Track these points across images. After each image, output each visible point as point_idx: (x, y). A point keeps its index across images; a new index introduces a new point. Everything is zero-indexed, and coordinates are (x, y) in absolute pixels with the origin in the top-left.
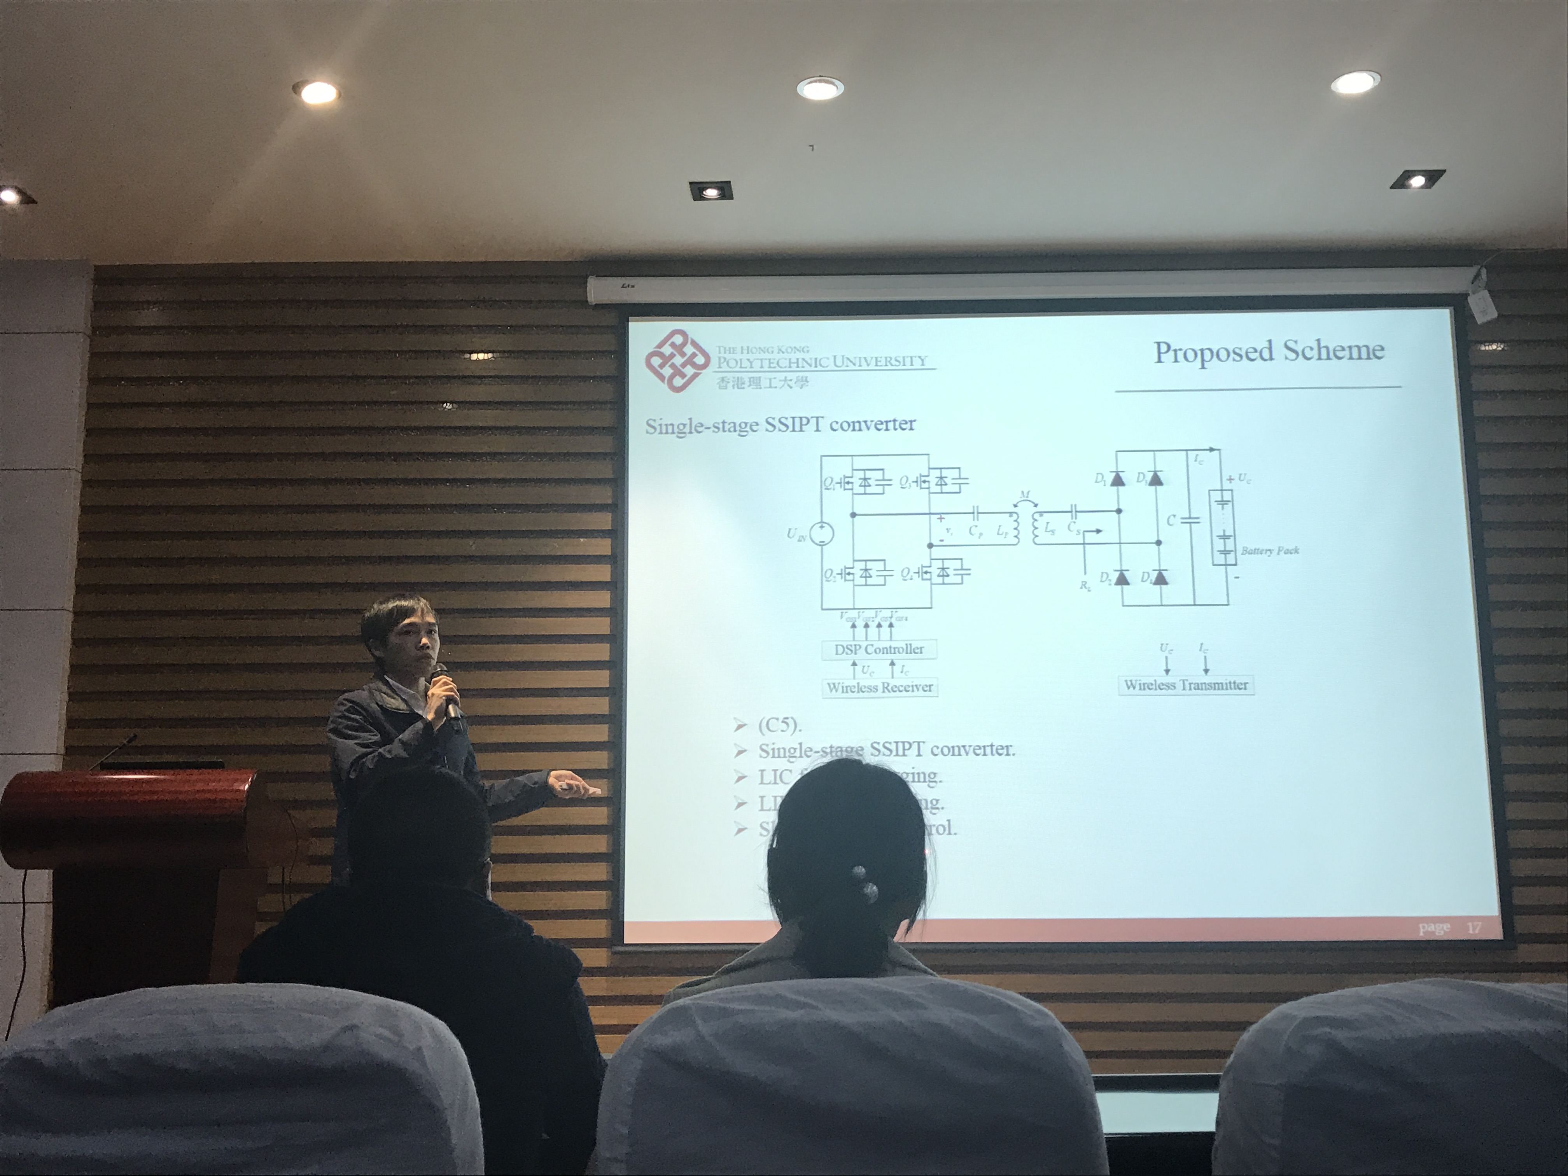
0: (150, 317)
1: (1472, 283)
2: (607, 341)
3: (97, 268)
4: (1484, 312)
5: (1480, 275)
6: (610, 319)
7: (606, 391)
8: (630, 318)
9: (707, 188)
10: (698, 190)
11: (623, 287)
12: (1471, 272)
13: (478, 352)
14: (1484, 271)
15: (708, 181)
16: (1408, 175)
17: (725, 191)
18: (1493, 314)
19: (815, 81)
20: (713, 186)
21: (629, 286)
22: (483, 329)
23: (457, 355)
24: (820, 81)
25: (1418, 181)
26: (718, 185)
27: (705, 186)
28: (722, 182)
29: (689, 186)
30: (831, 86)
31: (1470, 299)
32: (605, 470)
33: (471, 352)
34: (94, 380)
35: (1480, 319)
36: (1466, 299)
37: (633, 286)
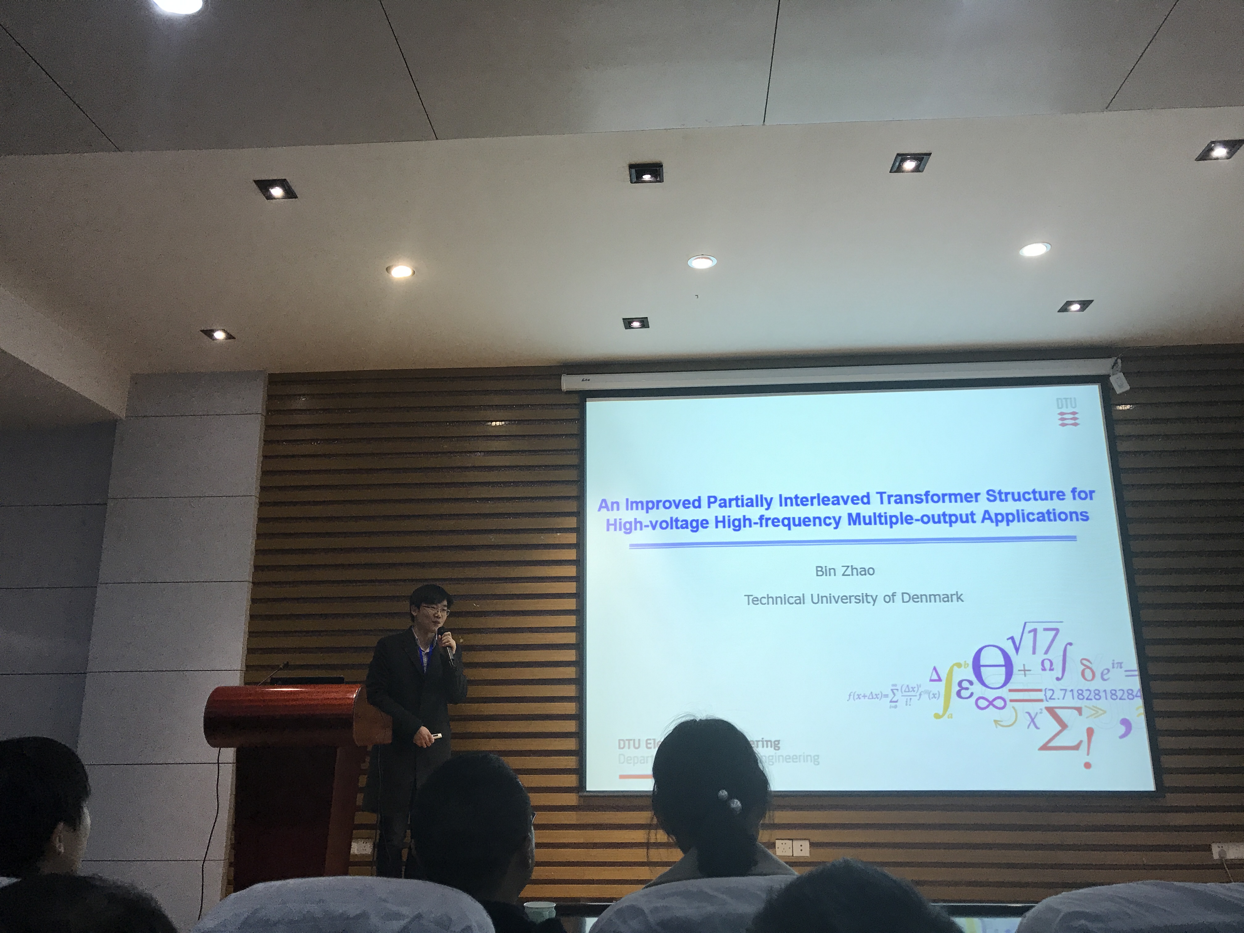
0: (302, 403)
1: (1113, 368)
2: (574, 413)
3: (271, 375)
4: (1121, 386)
5: (1117, 363)
6: (576, 400)
7: (573, 444)
8: (587, 399)
9: (634, 321)
10: (628, 323)
11: (583, 381)
12: (1111, 361)
13: (496, 421)
14: (1119, 361)
15: (634, 317)
16: (1069, 303)
17: (644, 323)
18: (1127, 387)
19: (699, 258)
20: (636, 320)
21: (586, 380)
22: (498, 407)
23: (484, 423)
24: (702, 258)
25: (1076, 307)
26: (640, 319)
27: (631, 320)
28: (643, 318)
29: (622, 321)
30: (708, 260)
31: (1111, 378)
32: (572, 491)
33: (492, 421)
34: (267, 442)
35: (1119, 391)
36: (1109, 379)
37: (589, 380)
